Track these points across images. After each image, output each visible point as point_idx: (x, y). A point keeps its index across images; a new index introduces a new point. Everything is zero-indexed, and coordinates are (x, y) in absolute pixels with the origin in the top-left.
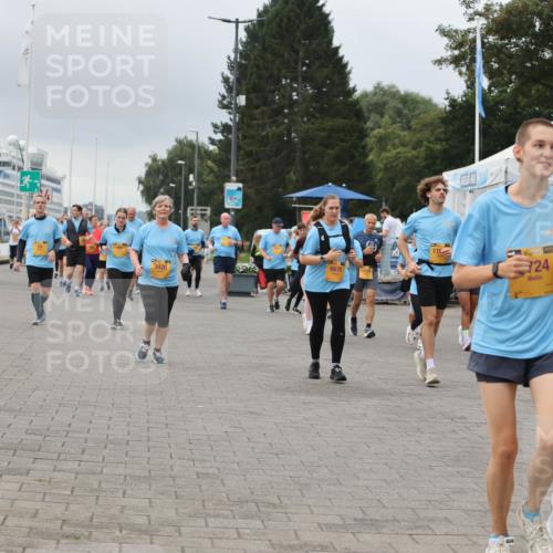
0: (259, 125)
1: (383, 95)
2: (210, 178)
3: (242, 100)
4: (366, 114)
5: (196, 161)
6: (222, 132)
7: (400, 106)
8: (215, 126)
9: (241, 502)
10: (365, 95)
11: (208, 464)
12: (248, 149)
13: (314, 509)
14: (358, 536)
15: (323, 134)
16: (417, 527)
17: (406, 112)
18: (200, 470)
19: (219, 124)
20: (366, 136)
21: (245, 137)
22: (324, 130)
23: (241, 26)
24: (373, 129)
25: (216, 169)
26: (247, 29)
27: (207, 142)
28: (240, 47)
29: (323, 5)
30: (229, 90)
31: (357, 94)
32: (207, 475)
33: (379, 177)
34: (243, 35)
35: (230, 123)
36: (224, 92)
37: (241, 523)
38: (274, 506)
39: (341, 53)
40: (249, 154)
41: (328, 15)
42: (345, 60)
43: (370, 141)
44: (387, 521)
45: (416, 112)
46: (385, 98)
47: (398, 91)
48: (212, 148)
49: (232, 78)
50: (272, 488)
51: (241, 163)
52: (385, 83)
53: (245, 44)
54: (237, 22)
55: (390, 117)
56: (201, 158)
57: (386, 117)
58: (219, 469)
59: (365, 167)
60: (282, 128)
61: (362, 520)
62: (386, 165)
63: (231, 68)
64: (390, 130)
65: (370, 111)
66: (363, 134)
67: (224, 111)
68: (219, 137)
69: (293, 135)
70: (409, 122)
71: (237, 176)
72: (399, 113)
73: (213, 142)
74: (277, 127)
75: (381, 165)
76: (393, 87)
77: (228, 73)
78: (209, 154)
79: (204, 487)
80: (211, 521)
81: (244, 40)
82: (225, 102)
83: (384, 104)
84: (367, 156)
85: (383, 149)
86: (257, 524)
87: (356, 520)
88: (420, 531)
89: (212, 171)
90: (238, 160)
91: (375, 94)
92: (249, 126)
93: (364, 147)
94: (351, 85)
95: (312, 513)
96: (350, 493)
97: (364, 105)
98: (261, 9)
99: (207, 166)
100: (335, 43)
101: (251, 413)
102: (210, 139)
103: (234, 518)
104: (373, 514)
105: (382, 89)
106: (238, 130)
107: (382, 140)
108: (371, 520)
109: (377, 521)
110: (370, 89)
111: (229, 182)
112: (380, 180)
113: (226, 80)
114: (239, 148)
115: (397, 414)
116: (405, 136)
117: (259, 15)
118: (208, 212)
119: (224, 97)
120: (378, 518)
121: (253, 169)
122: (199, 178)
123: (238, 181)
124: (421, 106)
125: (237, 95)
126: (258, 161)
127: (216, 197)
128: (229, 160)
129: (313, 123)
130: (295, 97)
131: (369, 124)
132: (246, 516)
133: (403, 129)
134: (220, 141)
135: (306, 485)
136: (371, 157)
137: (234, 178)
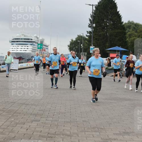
0: (99, 32)
1: (130, 24)
2: (86, 45)
3: (94, 25)
4: (126, 29)
5: (83, 41)
6: (89, 33)
7: (134, 26)
8: (87, 32)
9: (94, 128)
10: (126, 24)
11: (86, 118)
12: (96, 37)
13: (112, 130)
14: (124, 136)
15: (115, 34)
16: (139, 134)
17: (136, 28)
18: (83, 120)
19: (88, 31)
20: (126, 34)
21: (95, 35)
22: (115, 33)
23: (94, 6)
24: (128, 32)
25: (88, 43)
26: (95, 7)
27: (85, 36)
28: (94, 11)
29: (115, 1)
30: (91, 22)
31: (124, 23)
32: (85, 121)
33: (129, 45)
34: (94, 8)
35: (91, 31)
36: (90, 23)
37: (94, 133)
38: (102, 129)
39: (119, 13)
40: (96, 39)
41: (116, 3)
42: (120, 15)
43: (127, 35)
44: (131, 132)
45: (139, 28)
46: (131, 24)
47: (134, 23)
48: (87, 37)
49: (92, 19)
50: (102, 124)
51: (94, 41)
52: (131, 21)
53: (95, 11)
54: (93, 5)
55: (132, 29)
56: (84, 40)
57: (131, 29)
58: (88, 120)
59: (126, 42)
60: (104, 32)
61: (125, 132)
62: (131, 41)
63: (91, 17)
64: (132, 33)
65: (127, 28)
66: (125, 34)
67: (90, 28)
68: (88, 34)
69: (108, 34)
70: (137, 30)
71: (93, 44)
72: (134, 28)
73: (87, 36)
74: (103, 32)
75: (130, 42)
76: (133, 21)
77: (91, 18)
78: (86, 39)
79: (84, 124)
80: (86, 133)
81: (95, 10)
82: (90, 26)
83: (131, 26)
84: (126, 39)
85: (130, 37)
86: (98, 133)
87: (123, 132)
88: (139, 135)
89: (87, 43)
90: (93, 40)
91: (128, 23)
92: (96, 32)
93: (126, 37)
94: (122, 21)
95: (112, 131)
96: (122, 126)
97: (125, 26)
98: (99, 2)
99: (86, 42)
100: (118, 10)
101: (97, 105)
102: (86, 35)
103: (92, 132)
104: (128, 131)
105: (130, 22)
106: (93, 33)
107: (130, 35)
108: (127, 132)
109: (128, 132)
110: (127, 22)
111: (91, 46)
112: (130, 45)
113: (90, 20)
114: (94, 37)
115: (134, 105)
116: (136, 34)
117: (98, 3)
118: (86, 54)
119: (90, 24)
120: (129, 132)
121: (97, 43)
122: (84, 45)
123: (93, 46)
124: (140, 26)
125: (93, 24)
126: (98, 41)
127: (88, 50)
128: (91, 40)
129: (112, 31)
130: (108, 24)
131: (127, 31)
132: (95, 132)
133: (135, 32)
134: (89, 36)
135: (111, 123)
136: (127, 40)
137: (92, 45)
